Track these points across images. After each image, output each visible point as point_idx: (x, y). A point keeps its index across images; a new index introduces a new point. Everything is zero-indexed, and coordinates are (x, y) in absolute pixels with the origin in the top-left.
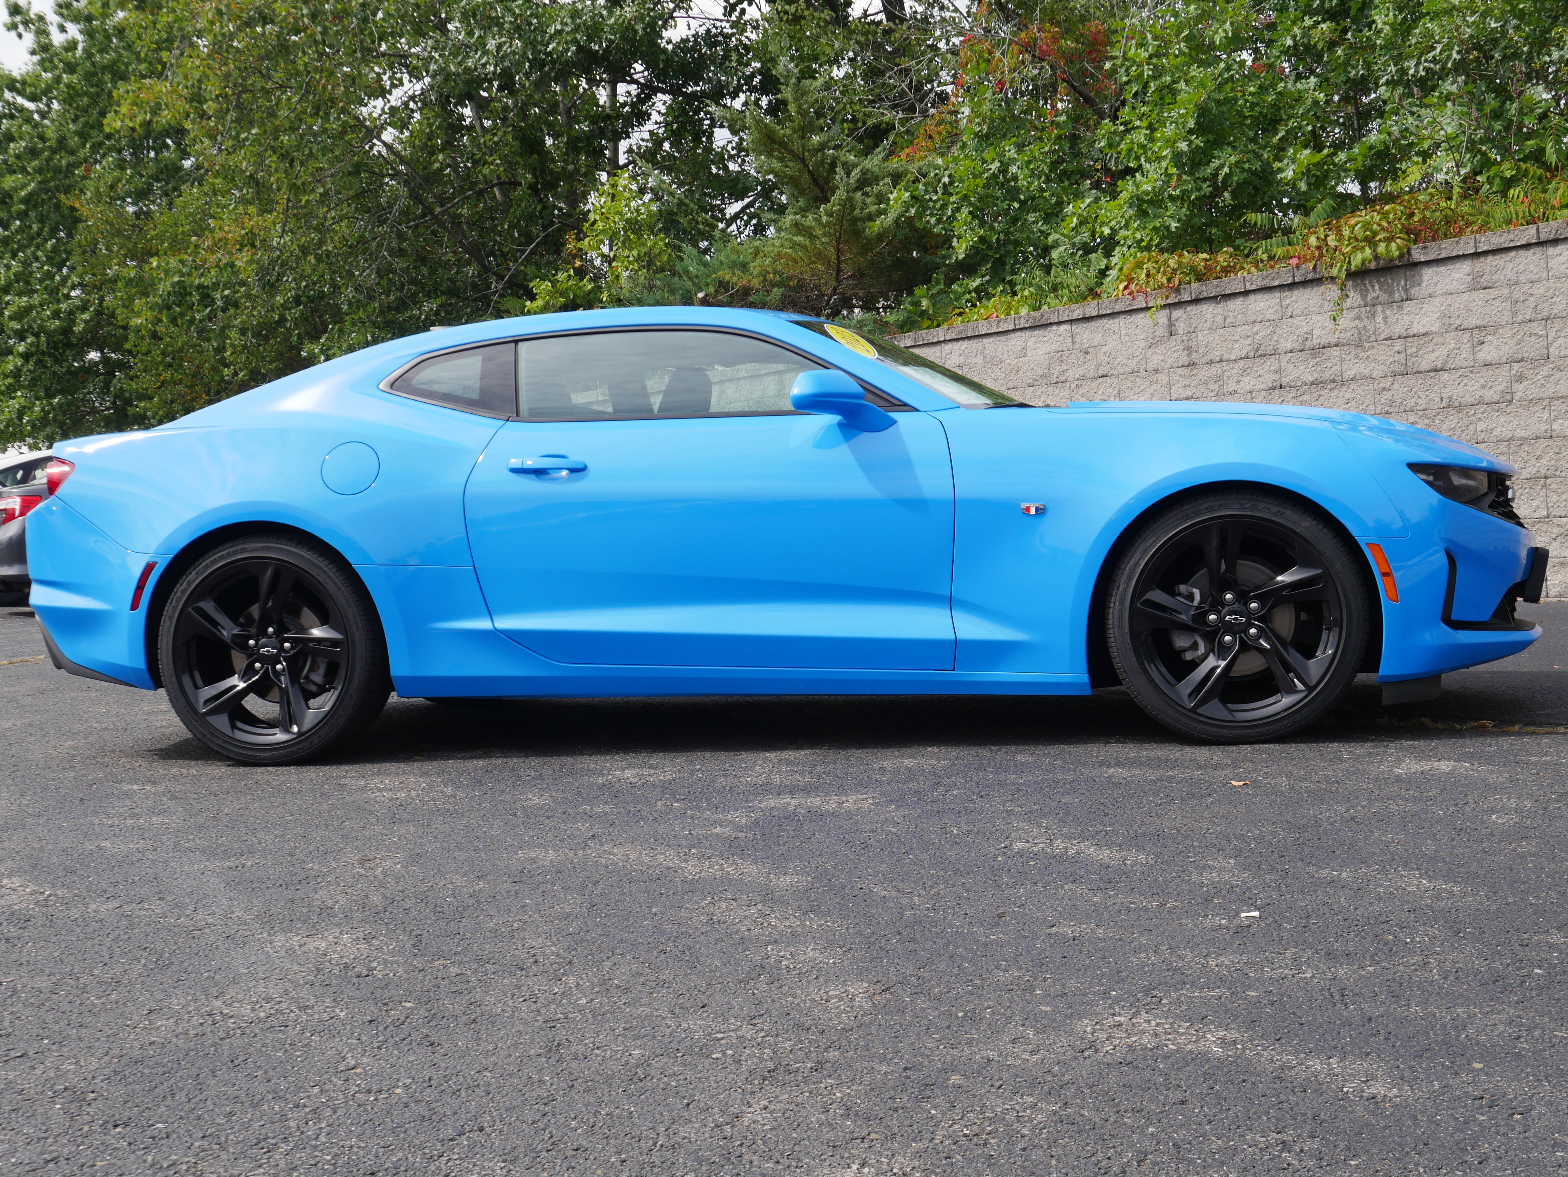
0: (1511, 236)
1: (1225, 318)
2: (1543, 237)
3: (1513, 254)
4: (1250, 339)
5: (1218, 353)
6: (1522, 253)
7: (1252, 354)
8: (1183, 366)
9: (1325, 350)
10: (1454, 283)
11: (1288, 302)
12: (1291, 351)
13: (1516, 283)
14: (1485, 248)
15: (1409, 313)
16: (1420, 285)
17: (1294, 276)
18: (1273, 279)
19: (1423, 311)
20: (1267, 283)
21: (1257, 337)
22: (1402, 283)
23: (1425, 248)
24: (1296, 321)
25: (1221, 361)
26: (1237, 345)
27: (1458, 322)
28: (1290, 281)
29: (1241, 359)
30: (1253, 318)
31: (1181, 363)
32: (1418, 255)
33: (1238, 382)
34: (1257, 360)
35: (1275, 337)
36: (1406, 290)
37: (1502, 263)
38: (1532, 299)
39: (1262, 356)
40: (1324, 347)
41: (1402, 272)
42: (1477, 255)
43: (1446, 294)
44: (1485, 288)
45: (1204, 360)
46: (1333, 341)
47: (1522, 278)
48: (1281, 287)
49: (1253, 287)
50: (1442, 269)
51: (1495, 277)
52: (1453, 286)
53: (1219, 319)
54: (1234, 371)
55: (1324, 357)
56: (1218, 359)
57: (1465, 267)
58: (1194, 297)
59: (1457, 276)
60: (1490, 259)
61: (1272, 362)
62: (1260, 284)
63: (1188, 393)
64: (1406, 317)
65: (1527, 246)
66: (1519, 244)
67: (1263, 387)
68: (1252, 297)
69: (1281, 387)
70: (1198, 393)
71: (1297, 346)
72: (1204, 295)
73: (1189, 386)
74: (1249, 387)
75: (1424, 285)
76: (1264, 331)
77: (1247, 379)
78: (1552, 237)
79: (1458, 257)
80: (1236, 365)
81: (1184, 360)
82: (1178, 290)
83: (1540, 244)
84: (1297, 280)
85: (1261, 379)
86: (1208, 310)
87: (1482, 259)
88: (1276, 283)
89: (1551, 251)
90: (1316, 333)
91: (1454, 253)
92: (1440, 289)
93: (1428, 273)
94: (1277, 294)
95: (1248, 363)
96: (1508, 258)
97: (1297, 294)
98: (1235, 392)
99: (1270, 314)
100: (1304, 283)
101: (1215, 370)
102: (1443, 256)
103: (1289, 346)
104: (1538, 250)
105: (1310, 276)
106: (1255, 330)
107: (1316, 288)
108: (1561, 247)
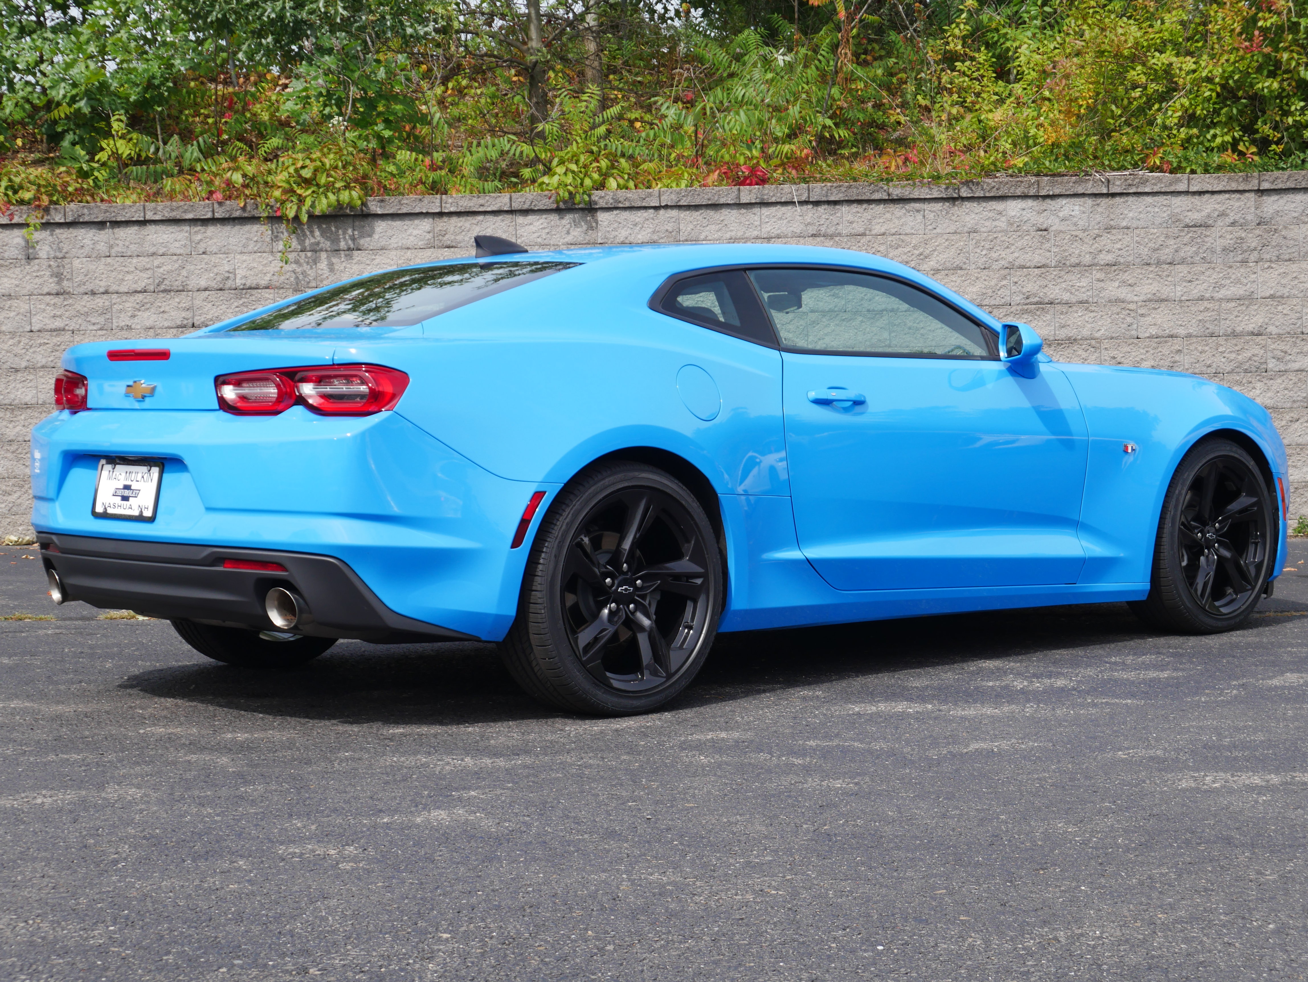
0: (481, 201)
1: (111, 247)
2: (516, 206)
3: (480, 218)
4: (150, 273)
5: (103, 284)
6: (490, 218)
7: (152, 288)
8: (49, 294)
9: (254, 292)
10: (412, 238)
11: (199, 237)
12: (206, 289)
14: (452, 209)
15: (359, 263)
16: (370, 236)
17: (213, 211)
18: (185, 212)
19: (376, 262)
20: (177, 215)
21: (161, 270)
22: (350, 232)
23: (382, 201)
24: (214, 259)
25: (106, 292)
26: (129, 277)
28: (209, 215)
29: (136, 292)
30: (152, 250)
31: (46, 290)
32: (375, 207)
33: (133, 316)
34: (162, 295)
35: (184, 273)
36: (353, 239)
37: (467, 225)
39: (164, 291)
40: (250, 288)
41: (350, 221)
42: (441, 214)
43: (402, 248)
44: (448, 247)
45: (82, 289)
46: (263, 283)
48: (194, 221)
49: (157, 217)
50: (398, 223)
51: (459, 238)
52: (411, 241)
53: (102, 247)
54: (127, 305)
55: (253, 298)
56: (102, 290)
57: (425, 224)
58: (69, 219)
59: (415, 232)
60: (454, 220)
61: (183, 300)
62: (168, 215)
63: (58, 324)
64: (355, 267)
65: (497, 212)
66: (489, 209)
67: (166, 324)
68: (151, 228)
69: (193, 326)
70: (73, 325)
71: (213, 284)
72: (87, 219)
73: (60, 316)
74: (149, 323)
75: (376, 236)
76: (168, 265)
77: (146, 314)
78: (526, 207)
79: (421, 214)
80: (132, 299)
81: (52, 286)
82: (47, 210)
83: (511, 212)
84: (217, 215)
85: (165, 316)
86: (86, 236)
87: (445, 219)
88: (190, 216)
89: (520, 219)
90: (240, 273)
91: (417, 210)
92: (394, 242)
93: (380, 226)
94: (187, 228)
95: (149, 297)
96: (475, 222)
97: (211, 230)
98: (129, 328)
99: (175, 247)
100: (224, 221)
101: (100, 301)
102: (404, 210)
103: (203, 283)
104: (508, 217)
105: (237, 214)
106: (156, 263)
107: (237, 228)
108: (531, 218)
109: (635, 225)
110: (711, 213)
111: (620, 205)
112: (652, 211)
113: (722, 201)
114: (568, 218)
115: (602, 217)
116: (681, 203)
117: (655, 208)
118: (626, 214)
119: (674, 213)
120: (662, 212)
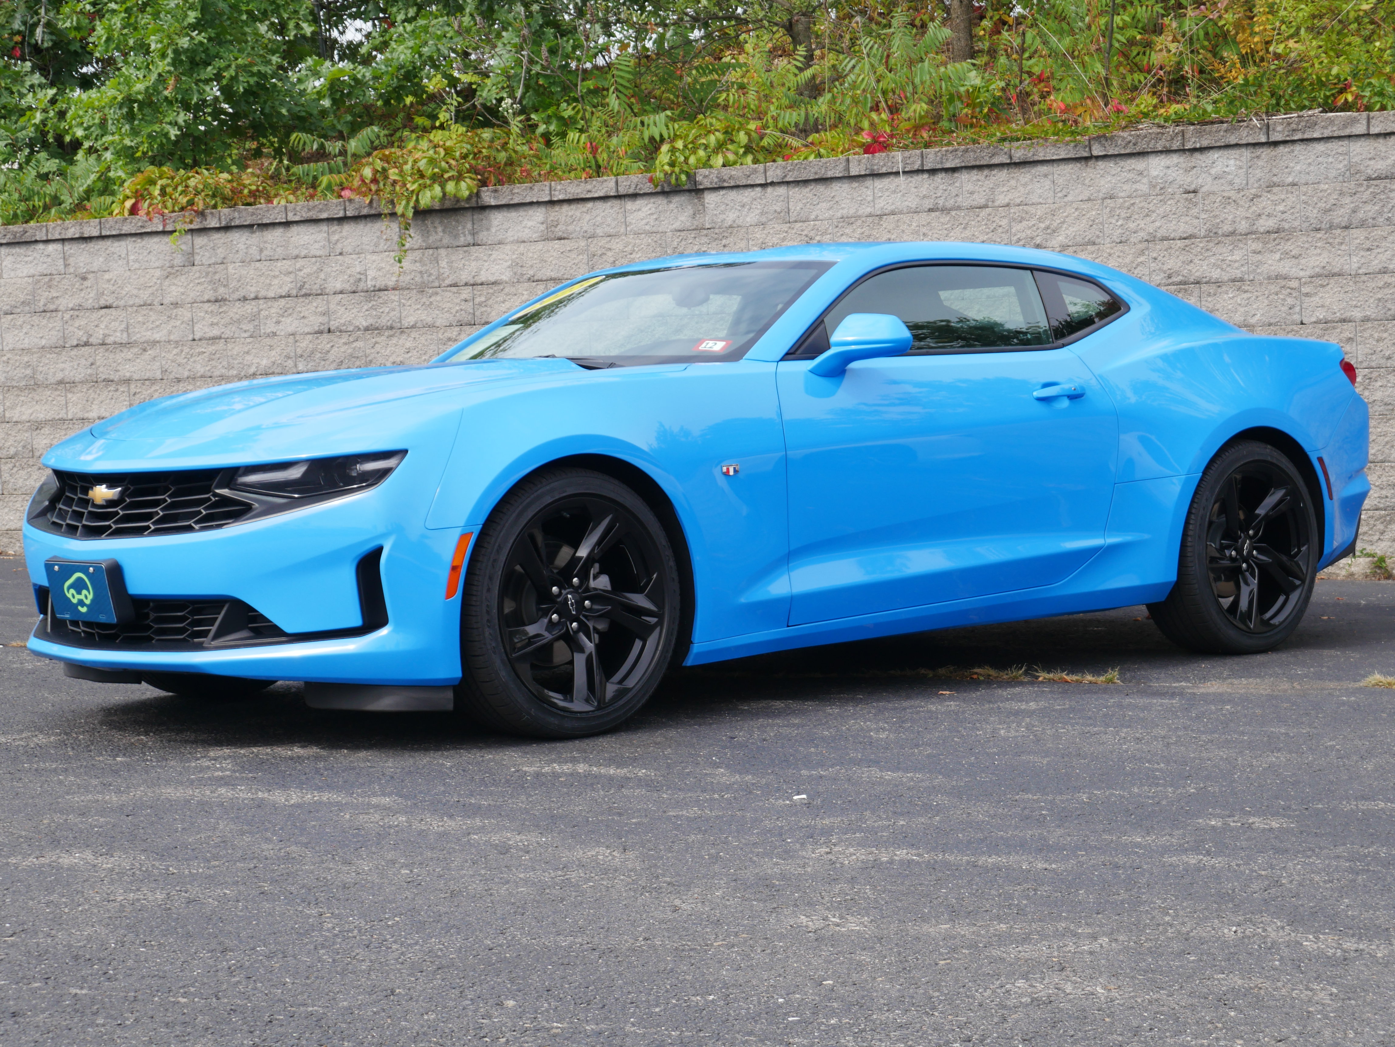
0: (589, 187)
1: (261, 251)
2: (622, 191)
3: (590, 205)
4: (292, 276)
5: (253, 289)
6: (599, 204)
7: (294, 292)
8: (209, 301)
9: (381, 294)
10: (527, 231)
11: (336, 237)
12: (341, 292)
13: (593, 236)
14: (561, 197)
15: (477, 259)
16: (488, 229)
17: (345, 210)
18: (321, 211)
19: (492, 258)
20: (313, 215)
21: (301, 274)
22: (469, 226)
23: (496, 191)
24: (348, 259)
25: (256, 298)
26: (276, 282)
27: (531, 273)
28: (341, 214)
29: (281, 297)
30: (295, 252)
31: (206, 297)
32: (488, 197)
33: (278, 322)
34: (301, 299)
35: (322, 276)
36: (473, 234)
37: (578, 214)
38: (610, 254)
39: (306, 295)
40: (380, 290)
41: (469, 214)
42: (552, 203)
43: (518, 242)
44: (560, 239)
45: (236, 296)
46: (391, 284)
47: (599, 231)
48: (329, 220)
49: (297, 218)
50: (513, 214)
51: (571, 228)
52: (526, 234)
53: (254, 251)
54: (273, 310)
55: (381, 301)
56: (252, 296)
57: (538, 215)
58: (223, 224)
59: (530, 224)
60: (565, 208)
61: (318, 304)
62: (306, 215)
63: (215, 332)
64: (473, 264)
65: (605, 198)
66: (596, 195)
67: (307, 330)
68: (295, 229)
69: (329, 331)
70: (228, 333)
71: (348, 287)
72: (237, 222)
73: (217, 324)
74: (291, 329)
75: (493, 230)
76: (308, 268)
77: (289, 320)
78: (631, 191)
79: (531, 204)
80: (276, 304)
81: (210, 294)
82: (202, 215)
83: (619, 197)
84: (349, 214)
85: (306, 321)
86: (240, 239)
87: (557, 208)
88: (324, 215)
89: (630, 205)
90: (371, 274)
91: (528, 200)
92: (511, 235)
93: (497, 218)
94: (325, 228)
95: (290, 302)
96: (585, 209)
97: (348, 229)
98: (274, 334)
99: (316, 249)
100: (357, 218)
101: (250, 308)
102: (516, 201)
103: (339, 286)
104: (616, 203)
105: (365, 211)
106: (298, 266)
107: (370, 225)
108: (640, 202)
109: (743, 206)
110: (821, 188)
111: (726, 184)
112: (759, 189)
113: (830, 174)
114: (677, 200)
115: (710, 199)
116: (787, 179)
117: (763, 186)
118: (733, 194)
119: (782, 190)
120: (770, 189)
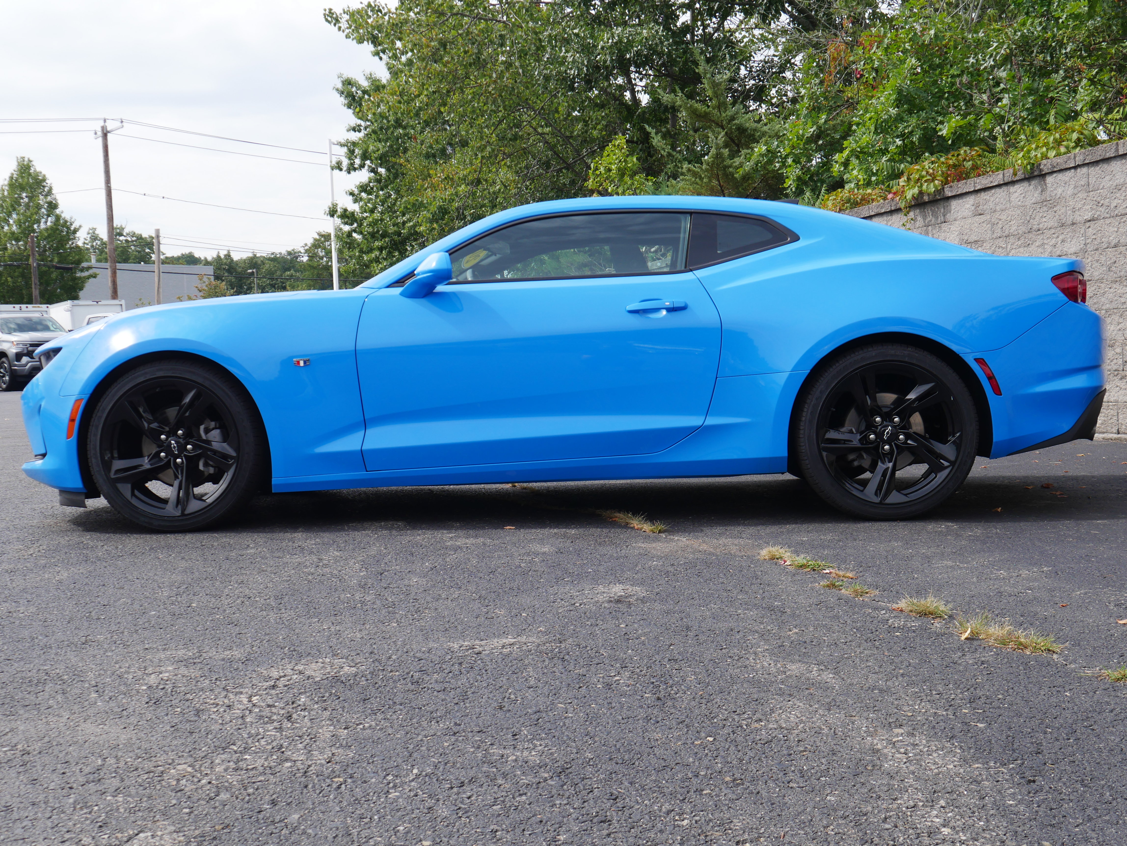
2: (1006, 180)
3: (993, 191)
6: (998, 190)
10: (966, 211)
13: (995, 211)
14: (980, 187)
15: (944, 231)
16: (950, 212)
17: (891, 206)
19: (951, 230)
20: (879, 210)
22: (942, 210)
23: (951, 187)
27: (966, 238)
28: (889, 209)
32: (948, 192)
36: (944, 215)
37: (988, 197)
38: (1000, 222)
41: (941, 203)
42: (976, 192)
43: (962, 218)
44: (980, 215)
47: (998, 208)
48: (885, 213)
50: (960, 201)
51: (985, 207)
52: (966, 213)
57: (970, 200)
59: (968, 206)
60: (982, 194)
62: (876, 211)
64: (943, 234)
65: (999, 186)
66: (995, 184)
75: (952, 212)
78: (1011, 179)
79: (967, 193)
83: (1006, 184)
84: (893, 208)
87: (978, 195)
88: (883, 211)
91: (964, 191)
92: (960, 215)
93: (954, 204)
94: (885, 218)
96: (991, 194)
97: (893, 218)
102: (960, 192)
104: (1004, 188)
105: (898, 206)
108: (1017, 186)
109: (1065, 183)
110: (1105, 166)
111: (1055, 169)
112: (1073, 171)
113: (1108, 155)
114: (1034, 182)
115: (1049, 179)
116: (1087, 161)
117: (1075, 168)
118: (1060, 176)
119: (1084, 170)
120: (1079, 170)
